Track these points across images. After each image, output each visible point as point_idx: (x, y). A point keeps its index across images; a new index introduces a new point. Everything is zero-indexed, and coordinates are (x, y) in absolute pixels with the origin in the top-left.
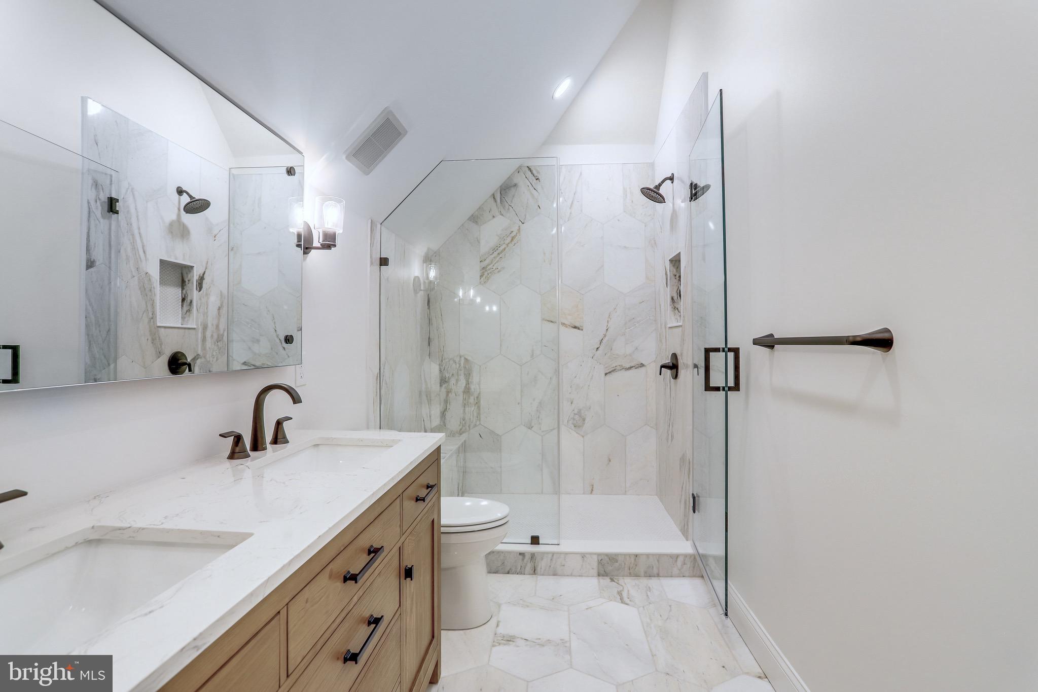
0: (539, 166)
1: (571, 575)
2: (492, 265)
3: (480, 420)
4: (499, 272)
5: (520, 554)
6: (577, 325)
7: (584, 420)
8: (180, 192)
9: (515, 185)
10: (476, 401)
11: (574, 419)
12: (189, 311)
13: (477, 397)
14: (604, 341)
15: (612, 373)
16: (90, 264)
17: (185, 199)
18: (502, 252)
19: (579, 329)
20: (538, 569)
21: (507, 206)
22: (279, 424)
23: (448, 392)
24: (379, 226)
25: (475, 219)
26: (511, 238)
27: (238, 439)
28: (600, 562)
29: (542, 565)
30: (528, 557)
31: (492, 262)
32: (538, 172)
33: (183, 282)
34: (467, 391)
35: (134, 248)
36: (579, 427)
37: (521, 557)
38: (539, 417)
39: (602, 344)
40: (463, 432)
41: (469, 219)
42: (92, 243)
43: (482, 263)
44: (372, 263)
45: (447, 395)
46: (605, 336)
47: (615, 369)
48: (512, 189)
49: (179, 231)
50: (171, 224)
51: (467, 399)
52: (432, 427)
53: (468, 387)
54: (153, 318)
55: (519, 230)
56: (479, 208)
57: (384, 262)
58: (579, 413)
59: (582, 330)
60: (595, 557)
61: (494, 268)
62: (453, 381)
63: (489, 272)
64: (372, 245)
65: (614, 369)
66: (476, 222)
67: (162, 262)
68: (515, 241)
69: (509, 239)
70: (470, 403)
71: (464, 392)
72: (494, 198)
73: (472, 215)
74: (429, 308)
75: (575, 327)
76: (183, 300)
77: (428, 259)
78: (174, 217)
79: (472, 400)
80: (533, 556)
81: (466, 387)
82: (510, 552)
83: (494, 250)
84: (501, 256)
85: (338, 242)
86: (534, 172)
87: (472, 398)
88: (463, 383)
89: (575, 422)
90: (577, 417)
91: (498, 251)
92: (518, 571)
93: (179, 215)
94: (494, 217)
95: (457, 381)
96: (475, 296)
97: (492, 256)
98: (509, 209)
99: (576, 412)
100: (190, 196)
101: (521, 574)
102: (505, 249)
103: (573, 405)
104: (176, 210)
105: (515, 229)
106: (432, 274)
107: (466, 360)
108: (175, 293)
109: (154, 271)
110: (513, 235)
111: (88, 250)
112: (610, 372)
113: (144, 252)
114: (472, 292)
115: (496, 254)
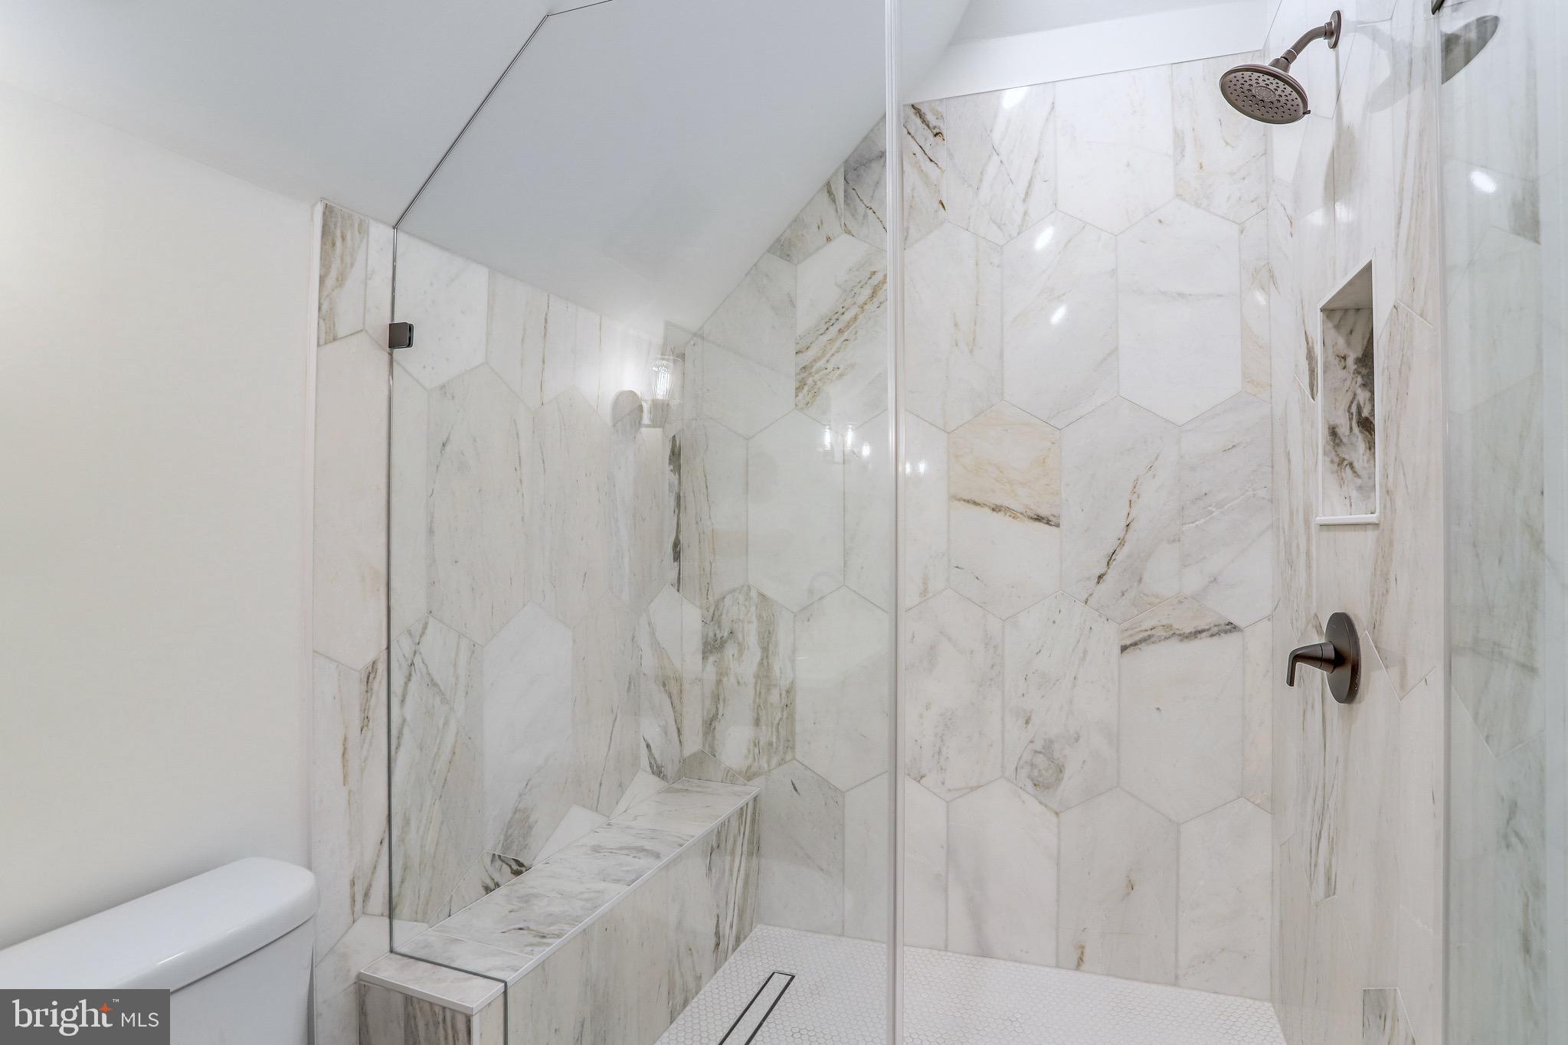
0: (941, 100)
2: (825, 359)
3: (793, 748)
4: (841, 375)
6: (1044, 512)
7: (1061, 769)
9: (881, 155)
10: (784, 701)
11: (1032, 765)
13: (788, 692)
14: (1120, 557)
15: (1143, 646)
18: (848, 326)
19: (1048, 522)
21: (861, 209)
23: (721, 675)
25: (785, 248)
26: (872, 290)
31: (823, 355)
32: (940, 117)
34: (764, 674)
36: (1047, 787)
38: (940, 753)
39: (1113, 564)
40: (756, 775)
41: (771, 250)
43: (800, 355)
45: (719, 683)
46: (1122, 542)
47: (1150, 637)
48: (874, 165)
51: (763, 692)
53: (765, 664)
56: (795, 221)
58: (1047, 749)
59: (1058, 525)
61: (830, 366)
62: (732, 647)
63: (817, 377)
65: (1146, 634)
66: (787, 256)
68: (882, 297)
69: (867, 292)
70: (771, 704)
71: (756, 678)
72: (830, 192)
73: (778, 240)
75: (1039, 519)
79: (774, 698)
81: (761, 664)
83: (830, 322)
84: (846, 335)
86: (930, 117)
87: (775, 692)
88: (754, 654)
89: (1036, 773)
90: (1040, 760)
91: (838, 324)
94: (829, 239)
95: (741, 649)
97: (825, 338)
98: (865, 216)
99: (1038, 746)
102: (855, 318)
103: (1030, 725)
105: (882, 268)
107: (764, 598)
110: (876, 280)
112: (1135, 644)
115: (834, 330)
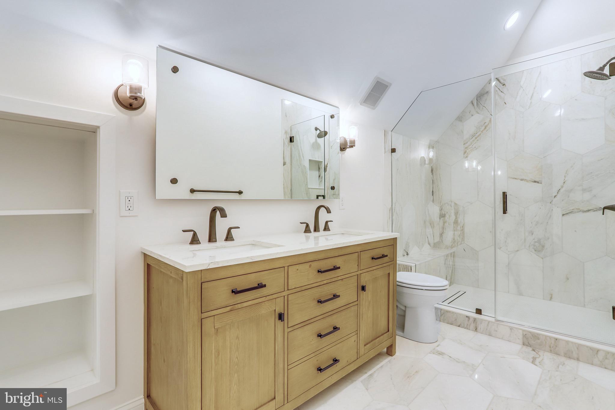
0: (505, 76)
1: (502, 339)
2: (472, 145)
3: (464, 240)
4: (476, 149)
5: (467, 317)
6: (537, 180)
7: (543, 247)
8: (316, 129)
9: (487, 92)
10: (462, 229)
11: (534, 245)
12: (321, 181)
13: (463, 227)
14: (562, 191)
15: (570, 214)
16: (284, 164)
17: (318, 132)
18: (478, 136)
19: (538, 182)
20: (479, 329)
21: (481, 107)
22: (327, 222)
23: (444, 223)
24: (390, 133)
25: (460, 119)
26: (485, 127)
27: (307, 226)
28: (524, 336)
29: (481, 327)
30: (471, 320)
31: (471, 144)
32: (505, 80)
33: (319, 168)
34: (456, 222)
35: (299, 156)
36: (539, 251)
37: (467, 319)
38: (506, 242)
39: (559, 193)
40: (454, 247)
41: (457, 119)
42: (285, 156)
43: (465, 145)
44: (385, 152)
45: (444, 224)
46: (562, 187)
47: (572, 212)
48: (485, 95)
49: (316, 146)
50: (313, 144)
51: (456, 227)
52: (435, 242)
53: (456, 220)
54: (307, 185)
55: (490, 121)
56: (463, 111)
57: (393, 151)
58: (539, 241)
59: (541, 183)
60: (521, 331)
61: (473, 147)
62: (447, 216)
63: (470, 150)
64: (385, 143)
65: (571, 211)
66: (461, 121)
67: (310, 160)
68: (487, 128)
69: (484, 127)
70: (458, 230)
71: (454, 223)
72: (472, 104)
73: (458, 117)
74: (433, 174)
75: (535, 182)
76: (319, 176)
77: (431, 146)
78: (314, 140)
79: (459, 228)
80: (475, 320)
81: (455, 220)
82: (460, 314)
83: (473, 136)
84: (478, 139)
85: (356, 144)
86: (502, 81)
87: (459, 227)
88: (453, 217)
89: (535, 247)
90: (537, 244)
91: (475, 136)
92: (465, 327)
93: (316, 140)
94: (472, 115)
95: (450, 216)
96: (477, 166)
97: (472, 140)
98: (483, 108)
99: (536, 240)
100: (320, 131)
101: (467, 329)
102: (480, 135)
103: (533, 235)
104: (315, 137)
105: (487, 121)
106: (431, 154)
107: (455, 204)
108: (316, 173)
109: (307, 164)
110: (486, 124)
111: (284, 158)
112: (567, 214)
113: (303, 157)
114: (474, 164)
115: (474, 138)
